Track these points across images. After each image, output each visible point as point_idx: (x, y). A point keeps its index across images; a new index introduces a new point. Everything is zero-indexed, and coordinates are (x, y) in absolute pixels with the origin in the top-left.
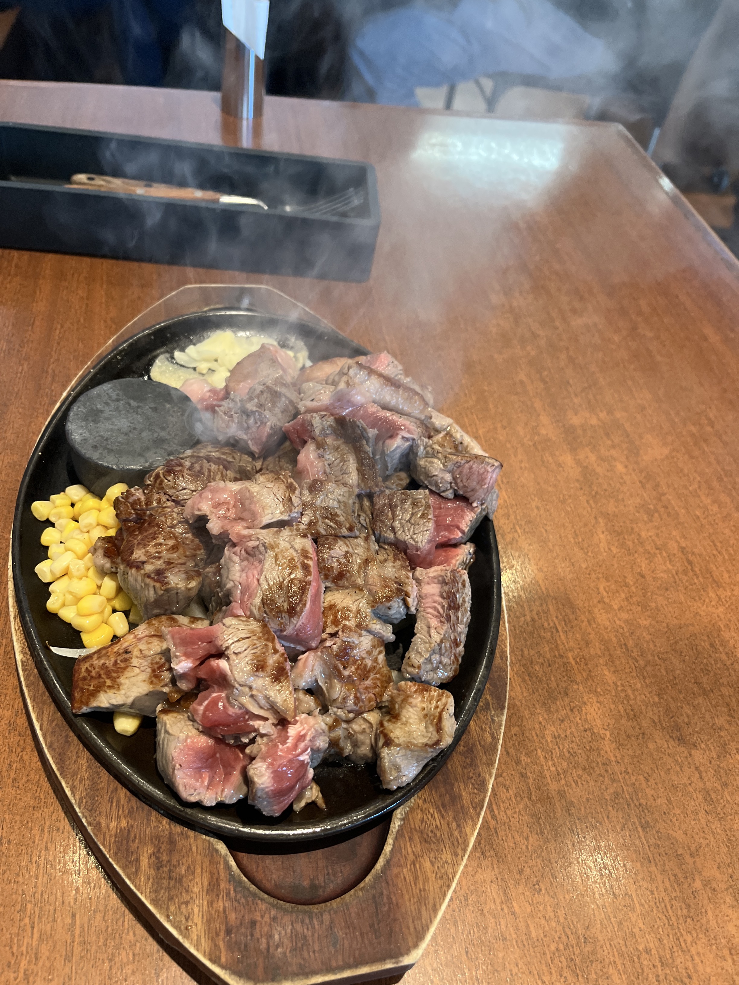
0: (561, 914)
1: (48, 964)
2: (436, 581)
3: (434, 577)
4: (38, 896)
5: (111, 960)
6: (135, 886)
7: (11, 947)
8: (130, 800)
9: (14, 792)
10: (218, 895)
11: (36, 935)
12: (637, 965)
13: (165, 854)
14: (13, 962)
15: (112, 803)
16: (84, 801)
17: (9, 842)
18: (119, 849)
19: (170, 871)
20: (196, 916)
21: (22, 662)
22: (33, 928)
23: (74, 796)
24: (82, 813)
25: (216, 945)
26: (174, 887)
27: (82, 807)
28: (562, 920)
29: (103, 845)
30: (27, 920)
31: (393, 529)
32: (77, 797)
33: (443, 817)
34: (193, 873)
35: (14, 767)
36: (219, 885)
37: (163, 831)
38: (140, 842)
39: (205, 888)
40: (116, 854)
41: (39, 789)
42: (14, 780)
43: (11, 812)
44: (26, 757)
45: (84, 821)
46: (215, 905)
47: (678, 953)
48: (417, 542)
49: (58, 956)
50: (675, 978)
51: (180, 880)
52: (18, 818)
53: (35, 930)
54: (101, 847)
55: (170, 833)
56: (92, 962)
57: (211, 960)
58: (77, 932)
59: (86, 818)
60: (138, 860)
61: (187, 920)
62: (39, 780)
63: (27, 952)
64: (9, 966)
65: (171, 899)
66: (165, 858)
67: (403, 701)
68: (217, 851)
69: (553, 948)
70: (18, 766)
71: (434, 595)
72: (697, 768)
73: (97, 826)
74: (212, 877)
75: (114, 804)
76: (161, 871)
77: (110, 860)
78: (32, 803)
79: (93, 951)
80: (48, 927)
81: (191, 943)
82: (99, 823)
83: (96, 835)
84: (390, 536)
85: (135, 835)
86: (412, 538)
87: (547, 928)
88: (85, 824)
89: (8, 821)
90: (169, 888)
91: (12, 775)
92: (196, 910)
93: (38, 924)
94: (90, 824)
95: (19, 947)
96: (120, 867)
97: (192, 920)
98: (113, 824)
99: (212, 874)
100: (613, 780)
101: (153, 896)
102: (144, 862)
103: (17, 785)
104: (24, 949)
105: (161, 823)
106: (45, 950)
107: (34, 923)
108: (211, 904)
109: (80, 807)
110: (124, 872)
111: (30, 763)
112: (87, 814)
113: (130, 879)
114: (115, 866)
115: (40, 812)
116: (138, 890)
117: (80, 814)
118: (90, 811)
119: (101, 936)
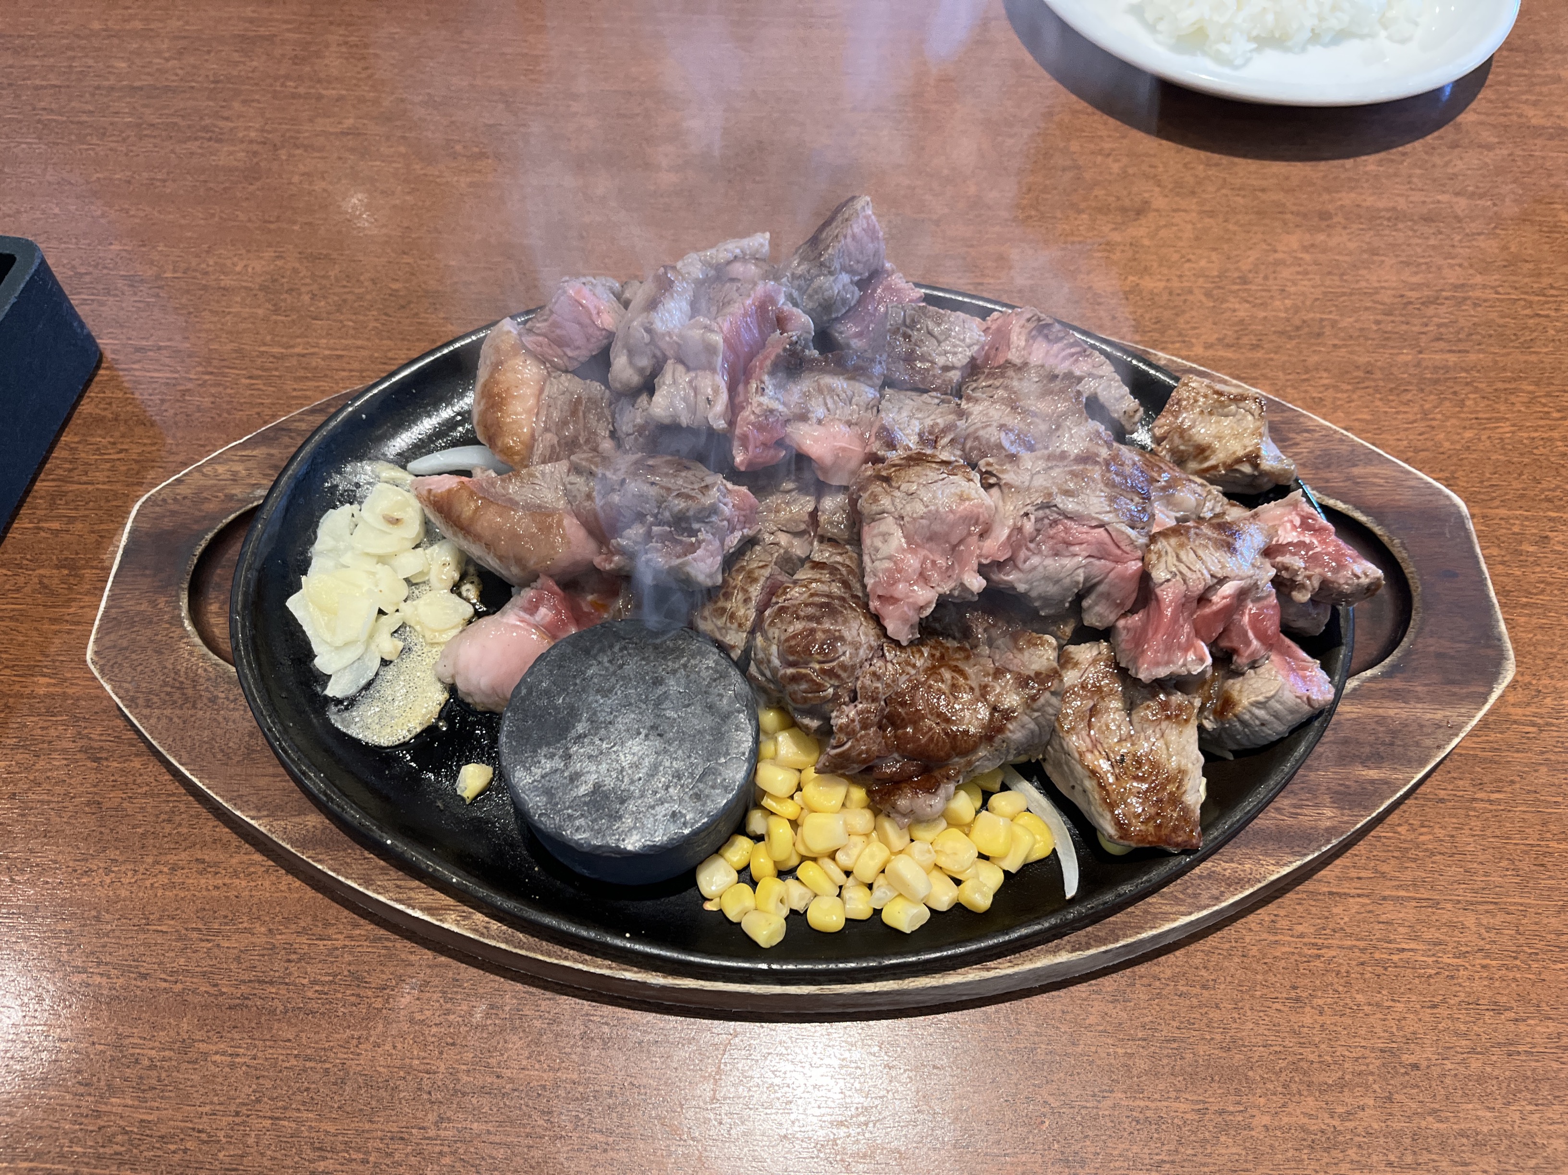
0: (1345, 387)
1: (1444, 930)
2: (1031, 341)
3: (1027, 341)
4: (1362, 944)
5: (1433, 854)
6: (1405, 785)
7: (1430, 976)
8: (1292, 792)
9: (1223, 986)
10: (1409, 691)
11: (1413, 945)
12: (1394, 336)
13: (1362, 750)
14: (1447, 973)
15: (1298, 814)
16: (1297, 849)
17: (1294, 988)
18: (1360, 804)
19: (1383, 743)
20: (1435, 716)
21: (1074, 950)
22: (1403, 950)
23: (1291, 862)
24: (1313, 852)
25: (1467, 697)
26: (1402, 740)
27: (1305, 851)
28: (1350, 387)
29: (1355, 824)
30: (1395, 958)
31: (946, 369)
32: (1292, 859)
33: (1298, 444)
34: (1384, 718)
35: (1184, 989)
36: (1397, 690)
37: (1332, 751)
38: (1348, 779)
39: (1403, 705)
40: (1366, 808)
41: (1217, 951)
42: (1204, 987)
43: (1253, 988)
44: (1169, 973)
45: (1324, 849)
46: (1421, 695)
47: (1378, 297)
48: (978, 341)
49: (1434, 918)
50: (1404, 309)
51: (1394, 733)
52: (1259, 977)
53: (1406, 946)
54: (1359, 826)
55: (1334, 743)
56: (1436, 875)
57: (1484, 703)
58: (1402, 893)
59: (1321, 846)
60: (1372, 782)
61: (1441, 727)
62: (1202, 951)
63: (1434, 955)
64: (1452, 977)
65: (1417, 744)
66: (1367, 750)
67: (1181, 436)
68: (1354, 690)
69: (1378, 403)
70: (1182, 982)
71: (1048, 352)
72: (1174, 211)
73: (1331, 832)
74: (1387, 697)
75: (1299, 811)
76: (1384, 755)
77: (1374, 815)
78: (1237, 960)
79: (1424, 875)
80: (1401, 930)
81: (1467, 723)
82: (1327, 829)
83: (1343, 833)
84: (955, 376)
85: (1341, 785)
86: (969, 347)
87: (1359, 403)
88: (1329, 846)
89: (1265, 991)
90: (1404, 746)
91: (1197, 990)
92: (1429, 716)
93: (1399, 943)
94: (1328, 841)
95: (1428, 966)
96: (1382, 803)
97: (1441, 721)
98: (1328, 812)
99: (1384, 697)
100: (1191, 292)
101: (1415, 764)
102: (1373, 774)
103: (1211, 983)
104: (1430, 960)
105: (1322, 754)
106: (1430, 934)
107: (1398, 950)
108: (1419, 700)
109: (1306, 855)
110: (1389, 798)
111: (1177, 966)
112: (1315, 845)
113: (1395, 792)
114: (1381, 809)
115: (1250, 947)
116: (1409, 782)
117: (1316, 854)
118: (1311, 841)
119: (1407, 865)
